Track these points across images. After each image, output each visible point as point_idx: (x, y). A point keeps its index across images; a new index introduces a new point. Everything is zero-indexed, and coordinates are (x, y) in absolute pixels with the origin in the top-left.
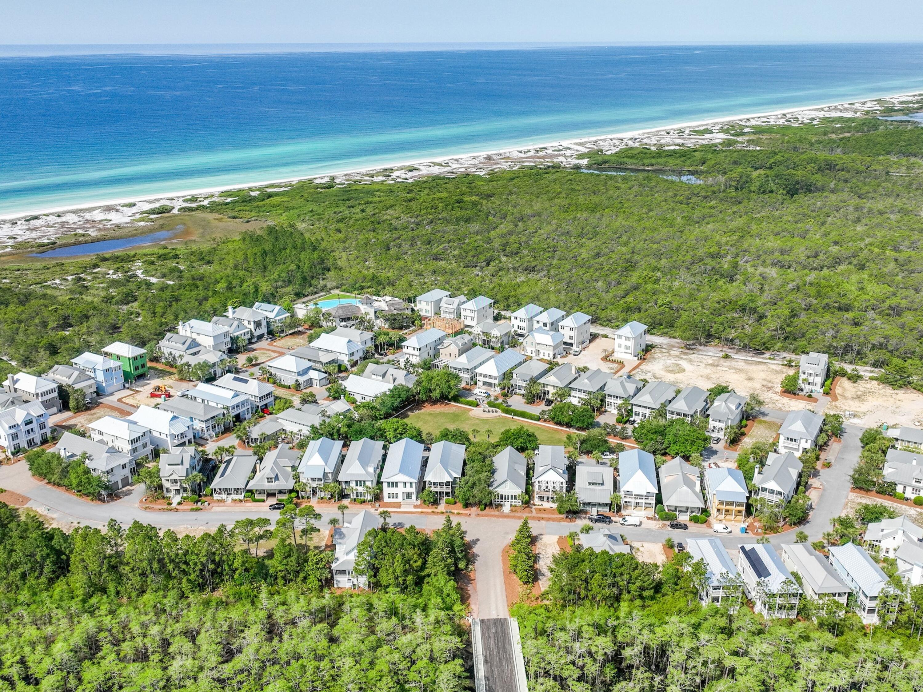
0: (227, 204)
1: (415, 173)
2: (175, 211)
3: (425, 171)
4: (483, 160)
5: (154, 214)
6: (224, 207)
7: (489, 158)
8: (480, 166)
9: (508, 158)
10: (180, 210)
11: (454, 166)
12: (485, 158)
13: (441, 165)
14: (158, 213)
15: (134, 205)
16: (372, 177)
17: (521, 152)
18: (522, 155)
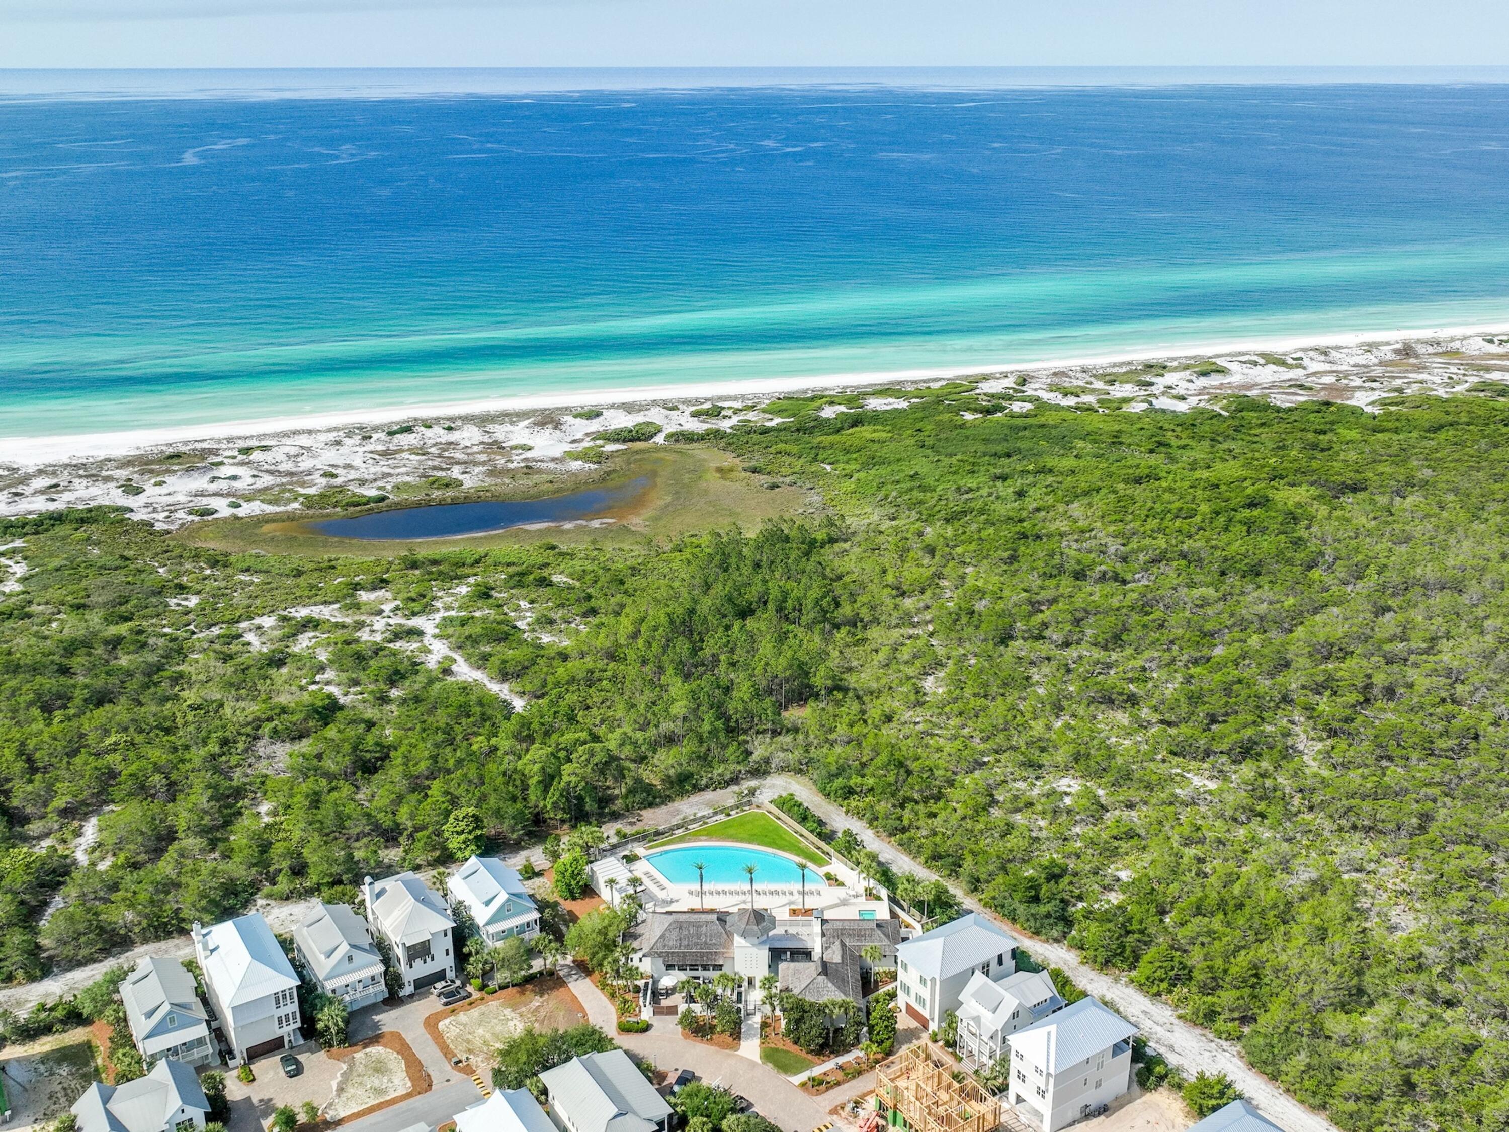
0: (765, 431)
1: (1214, 380)
2: (660, 439)
3: (1238, 375)
4: (1391, 356)
5: (617, 441)
6: (756, 437)
7: (1407, 351)
8: (1378, 371)
9: (1456, 353)
10: (669, 436)
11: (1314, 367)
12: (1397, 352)
13: (1283, 363)
14: (625, 441)
15: (598, 414)
16: (1112, 383)
17: (1491, 341)
18: (1494, 349)
